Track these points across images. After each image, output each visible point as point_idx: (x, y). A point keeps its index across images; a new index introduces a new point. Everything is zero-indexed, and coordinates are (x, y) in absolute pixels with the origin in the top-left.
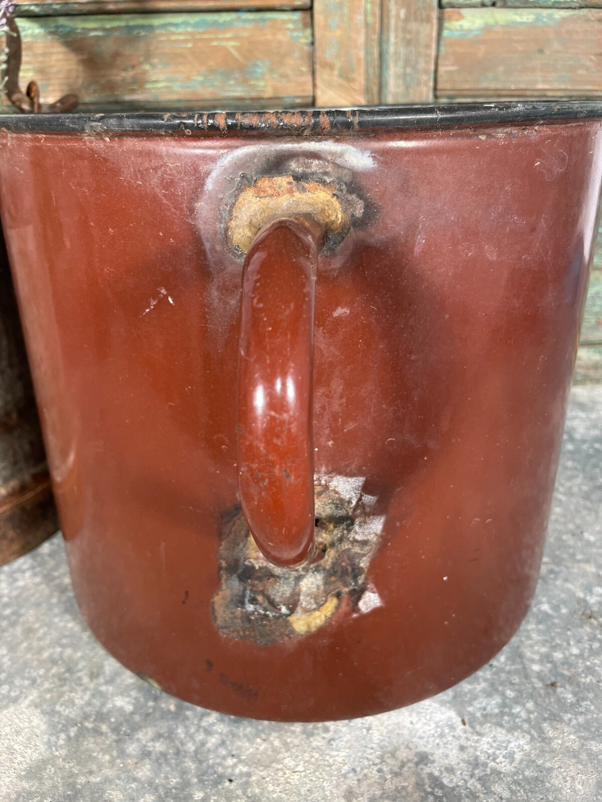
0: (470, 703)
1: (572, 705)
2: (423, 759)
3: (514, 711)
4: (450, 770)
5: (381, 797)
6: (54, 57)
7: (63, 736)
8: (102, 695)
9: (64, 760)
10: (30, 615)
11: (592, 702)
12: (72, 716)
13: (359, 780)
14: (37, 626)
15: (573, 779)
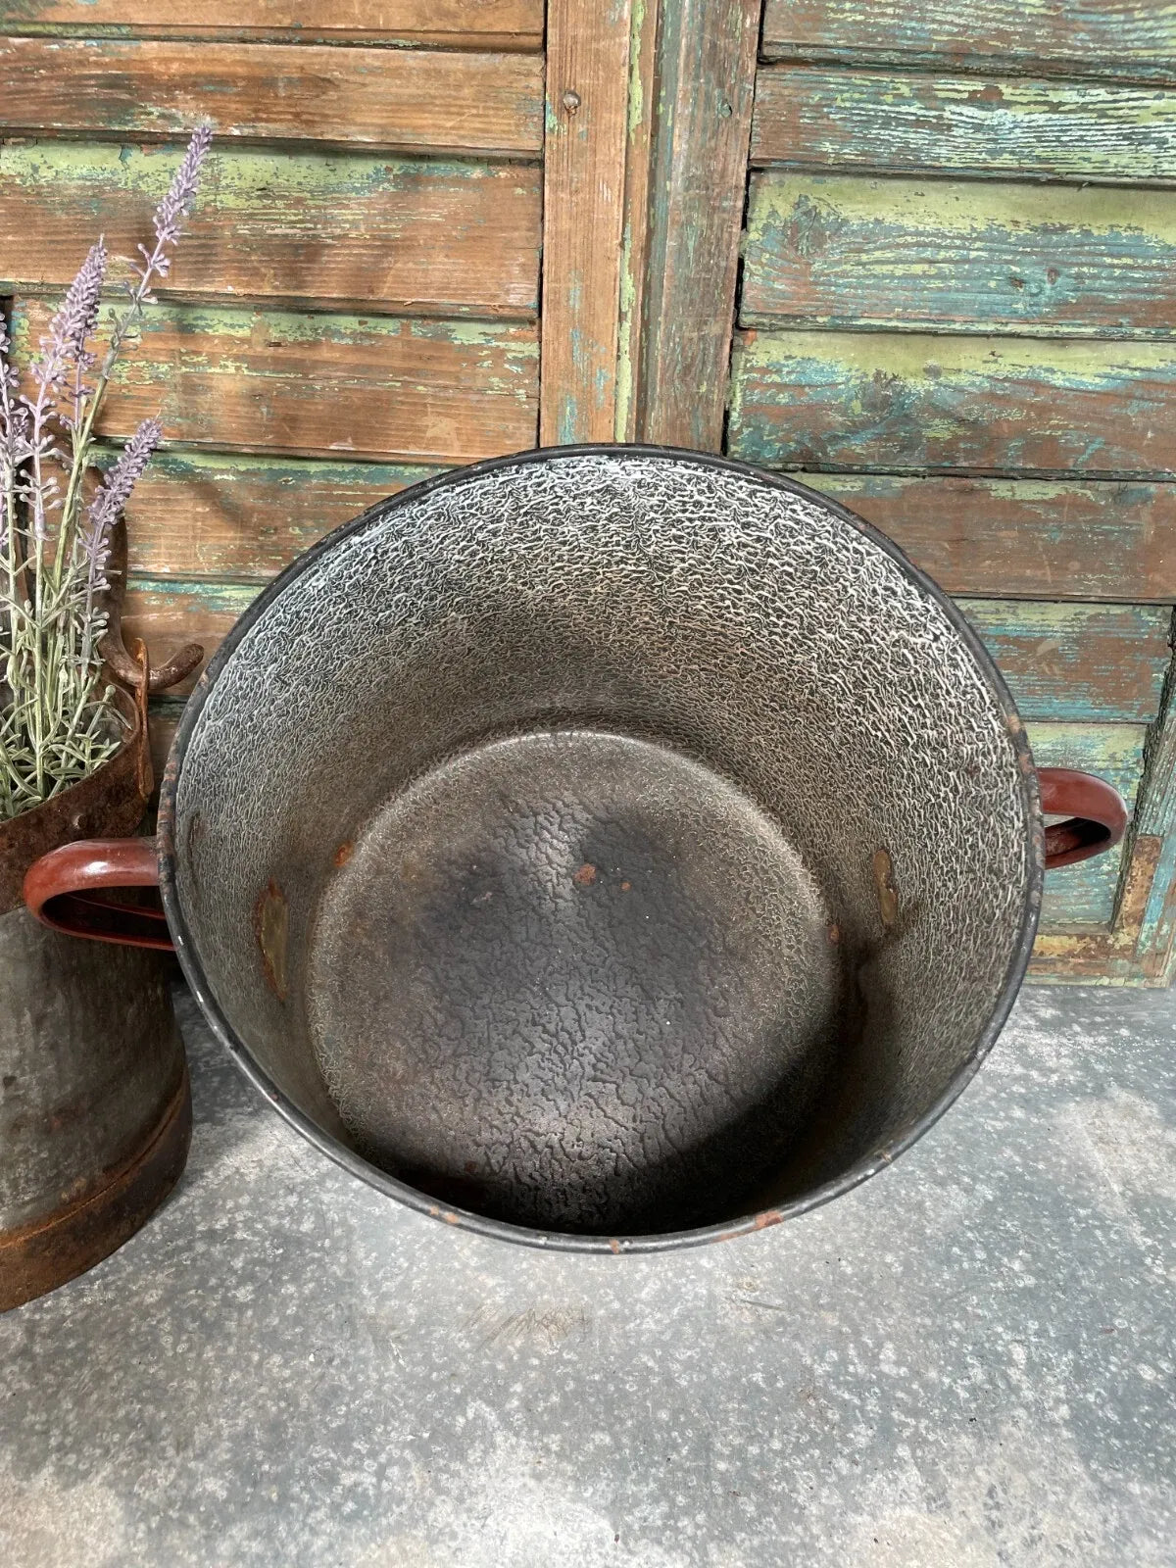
0: (630, 1511)
1: (752, 1520)
3: (680, 1524)
7: (142, 1527)
8: (191, 1475)
9: (143, 1558)
11: (776, 1519)
12: (154, 1500)
14: (110, 1369)
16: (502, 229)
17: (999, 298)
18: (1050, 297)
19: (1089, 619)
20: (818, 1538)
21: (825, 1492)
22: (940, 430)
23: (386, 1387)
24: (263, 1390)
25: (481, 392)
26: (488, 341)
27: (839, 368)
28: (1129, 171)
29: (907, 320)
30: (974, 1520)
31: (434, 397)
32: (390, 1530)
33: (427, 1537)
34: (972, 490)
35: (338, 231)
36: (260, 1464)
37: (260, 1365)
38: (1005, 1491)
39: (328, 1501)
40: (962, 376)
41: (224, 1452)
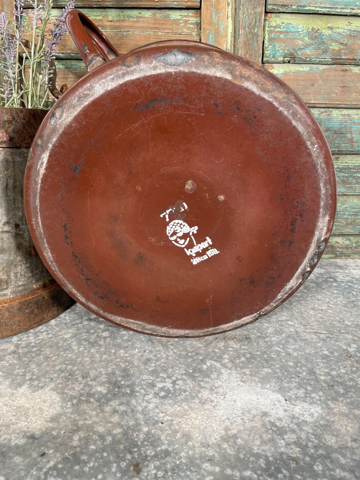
0: (288, 392)
1: (343, 394)
2: (265, 414)
3: (312, 396)
4: (280, 419)
5: (244, 430)
6: (69, 79)
8: (89, 385)
9: (71, 414)
10: (47, 351)
11: (354, 393)
12: (74, 394)
13: (231, 423)
14: (52, 355)
15: (346, 426)
22: (335, 46)
23: (170, 358)
24: (117, 360)
25: (180, 34)
26: (182, 18)
27: (300, 27)
29: (321, 7)
31: (164, 36)
32: (182, 400)
33: (200, 402)
34: (346, 70)
36: (120, 382)
37: (115, 353)
39: (153, 392)
40: (340, 29)
41: (103, 378)
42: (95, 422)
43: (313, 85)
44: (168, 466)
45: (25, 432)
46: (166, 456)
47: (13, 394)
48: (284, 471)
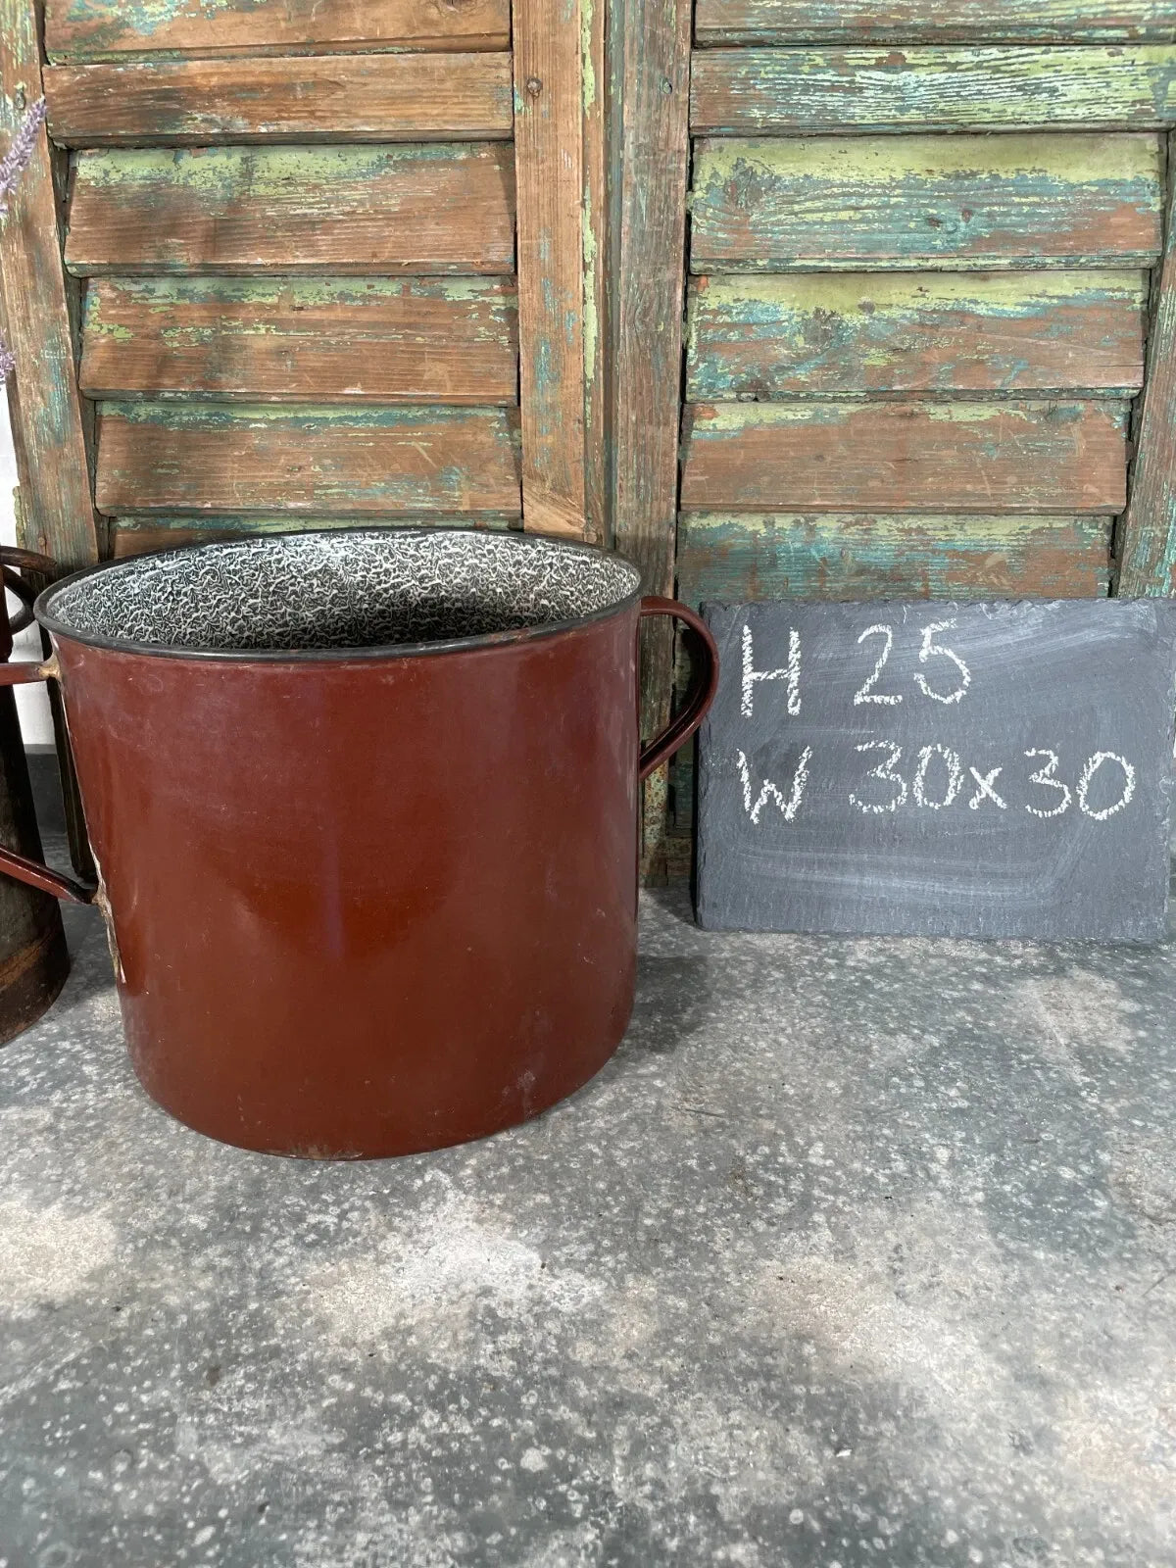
0: (559, 1248)
1: (669, 1260)
2: (486, 1292)
3: (602, 1260)
4: (509, 1304)
5: (430, 1320)
7: (131, 1246)
8: (178, 1212)
9: (128, 1267)
10: (115, 1130)
12: (144, 1228)
13: (414, 1304)
14: (121, 1140)
15: (633, 1325)
16: (483, 199)
17: (918, 236)
18: (965, 234)
19: (1034, 532)
20: (728, 1275)
21: (740, 1243)
22: (876, 358)
25: (470, 340)
26: (475, 297)
27: (782, 308)
28: (1026, 118)
29: (837, 260)
30: (878, 1268)
31: (431, 346)
32: (344, 1254)
33: (375, 1260)
34: (912, 415)
35: (348, 209)
36: (238, 1207)
38: (910, 1249)
39: (294, 1233)
40: (893, 310)
41: (209, 1198)
42: (167, 1287)
43: (820, 458)
44: (269, 1375)
45: (39, 1297)
46: (271, 1358)
47: (31, 1220)
48: (464, 1400)
